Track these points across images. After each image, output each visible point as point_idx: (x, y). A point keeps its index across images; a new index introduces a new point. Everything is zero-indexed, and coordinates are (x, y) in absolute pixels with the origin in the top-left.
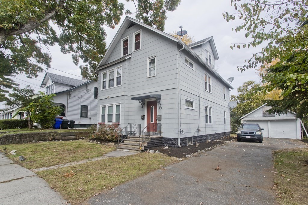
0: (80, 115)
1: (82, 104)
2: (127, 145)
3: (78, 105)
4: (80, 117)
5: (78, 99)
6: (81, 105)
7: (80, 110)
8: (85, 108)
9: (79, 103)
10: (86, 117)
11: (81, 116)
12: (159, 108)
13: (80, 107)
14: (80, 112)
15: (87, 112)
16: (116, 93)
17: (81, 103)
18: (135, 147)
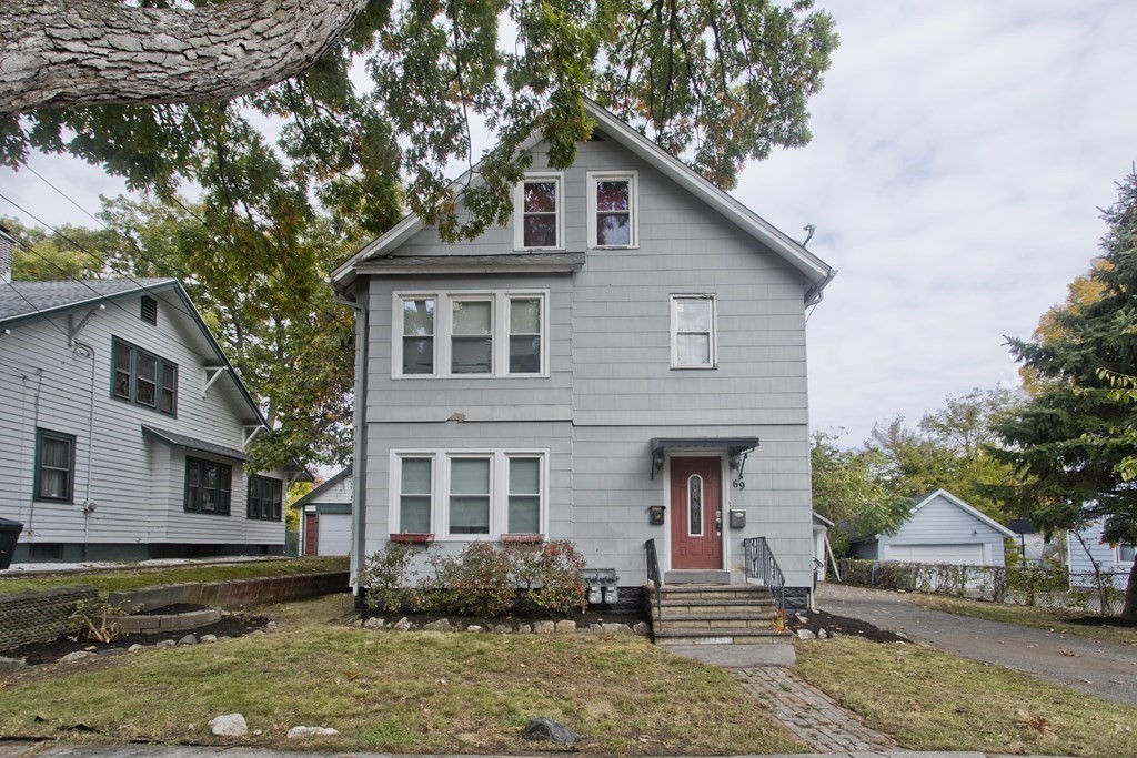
0: (31, 490)
1: (40, 425)
2: (696, 620)
3: (19, 427)
4: (30, 497)
5: (21, 389)
6: (38, 428)
7: (32, 460)
8: (59, 450)
9: (27, 414)
10: (66, 497)
11: (39, 496)
12: (735, 484)
13: (33, 437)
14: (31, 467)
15: (72, 470)
16: (514, 405)
17: (40, 417)
18: (744, 624)
